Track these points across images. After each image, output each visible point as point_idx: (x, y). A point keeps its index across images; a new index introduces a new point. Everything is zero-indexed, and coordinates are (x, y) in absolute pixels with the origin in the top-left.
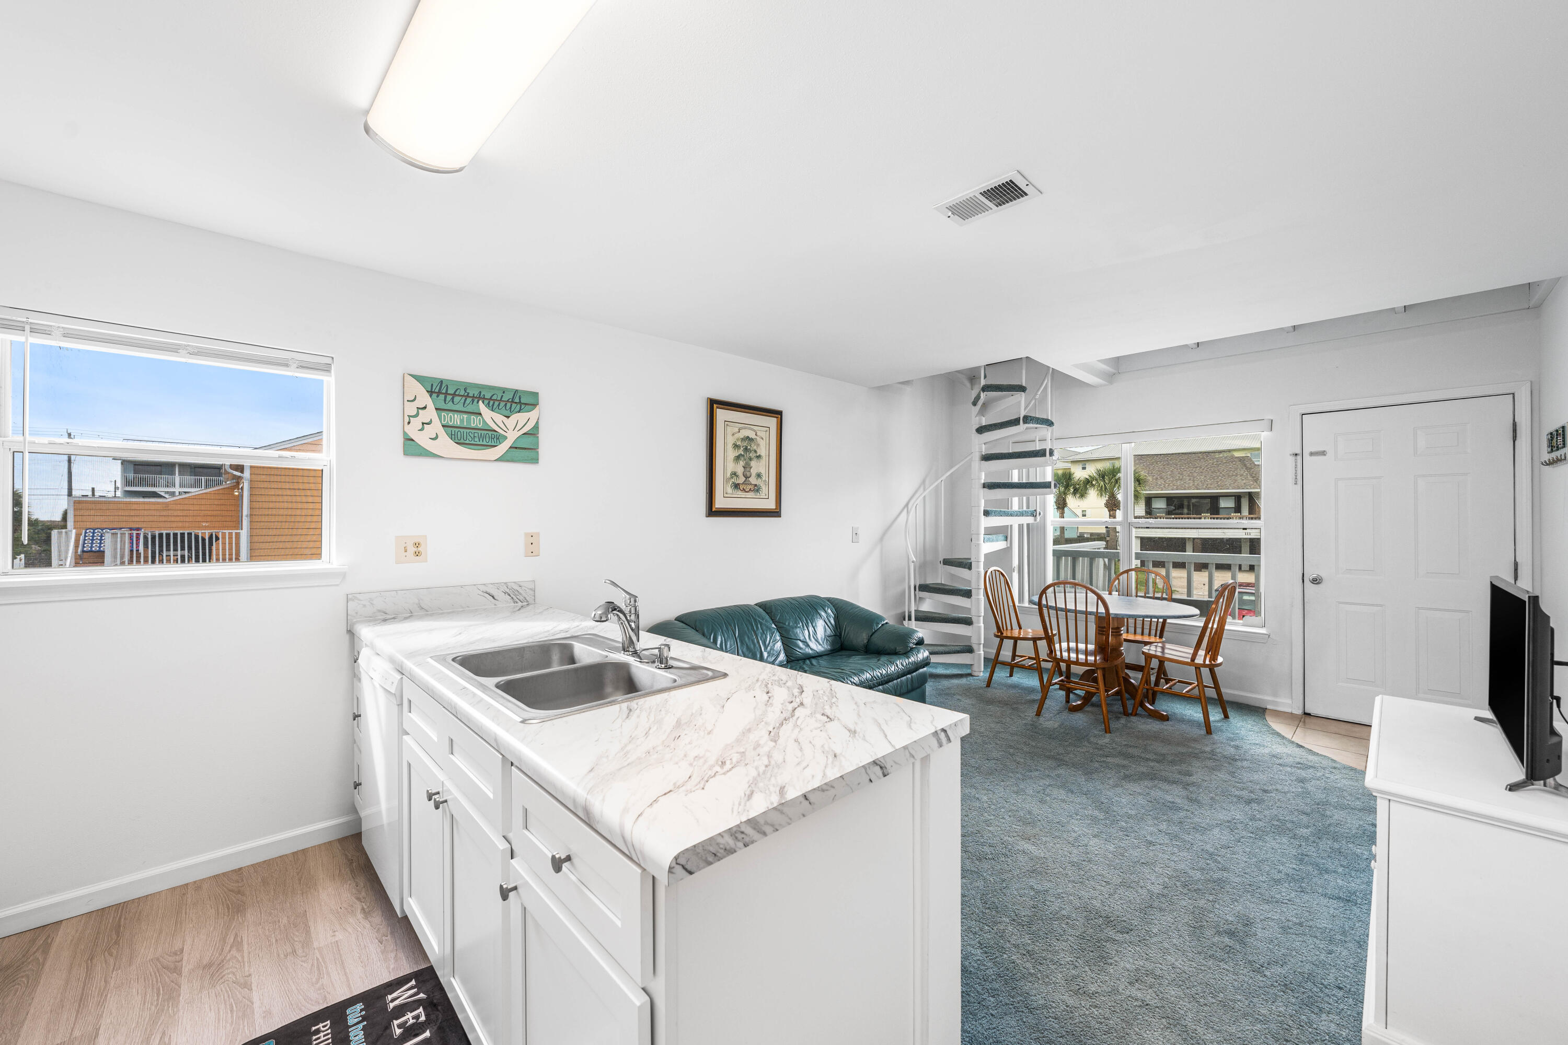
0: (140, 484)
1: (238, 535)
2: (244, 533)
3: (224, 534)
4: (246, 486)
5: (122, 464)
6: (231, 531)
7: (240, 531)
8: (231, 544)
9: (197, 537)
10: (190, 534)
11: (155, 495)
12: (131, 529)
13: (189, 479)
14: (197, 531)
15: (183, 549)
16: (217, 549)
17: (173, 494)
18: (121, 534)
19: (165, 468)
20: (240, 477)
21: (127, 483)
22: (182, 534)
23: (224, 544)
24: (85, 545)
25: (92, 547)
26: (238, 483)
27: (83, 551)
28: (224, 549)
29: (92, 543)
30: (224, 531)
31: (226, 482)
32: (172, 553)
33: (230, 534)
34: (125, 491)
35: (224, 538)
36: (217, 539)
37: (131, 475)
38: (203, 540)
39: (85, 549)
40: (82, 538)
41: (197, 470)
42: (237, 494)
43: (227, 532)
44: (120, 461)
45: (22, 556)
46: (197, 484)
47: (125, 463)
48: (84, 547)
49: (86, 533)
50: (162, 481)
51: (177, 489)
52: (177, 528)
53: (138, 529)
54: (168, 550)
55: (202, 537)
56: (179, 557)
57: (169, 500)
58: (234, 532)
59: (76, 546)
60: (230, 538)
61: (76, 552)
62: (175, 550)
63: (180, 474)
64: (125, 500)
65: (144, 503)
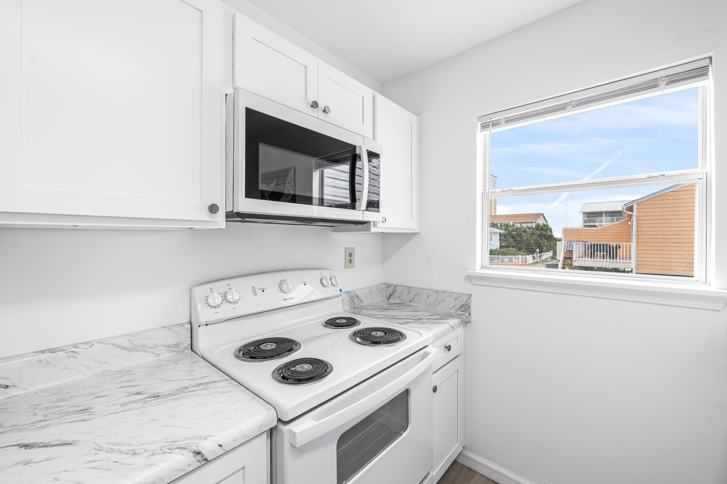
0: (589, 222)
1: (630, 245)
2: (633, 245)
3: (623, 245)
4: (634, 219)
5: (583, 214)
6: (626, 243)
7: (631, 243)
8: (626, 250)
9: (610, 246)
10: (607, 245)
11: (595, 226)
12: (583, 242)
13: (609, 218)
14: (610, 243)
15: (603, 252)
16: (620, 252)
17: (602, 225)
18: (579, 244)
19: (599, 214)
20: (631, 215)
21: (585, 222)
22: (603, 245)
23: (623, 250)
24: (568, 247)
25: (570, 249)
26: (631, 218)
27: (567, 251)
28: (623, 253)
29: (570, 247)
30: (623, 243)
31: (625, 218)
32: (599, 253)
33: (626, 245)
34: (584, 225)
35: (623, 247)
36: (620, 247)
37: (586, 219)
38: (613, 247)
39: (567, 250)
40: (566, 245)
41: (612, 214)
42: (630, 224)
43: (625, 244)
44: (582, 213)
45: (552, 251)
46: (613, 220)
47: (584, 213)
48: (567, 249)
49: (568, 243)
50: (598, 221)
51: (604, 224)
52: (601, 241)
53: (586, 242)
54: (597, 251)
55: (612, 246)
56: (602, 255)
57: (600, 228)
58: (628, 244)
59: (565, 248)
60: (626, 247)
61: (564, 251)
62: (600, 252)
63: (605, 217)
64: (584, 229)
65: (589, 230)
